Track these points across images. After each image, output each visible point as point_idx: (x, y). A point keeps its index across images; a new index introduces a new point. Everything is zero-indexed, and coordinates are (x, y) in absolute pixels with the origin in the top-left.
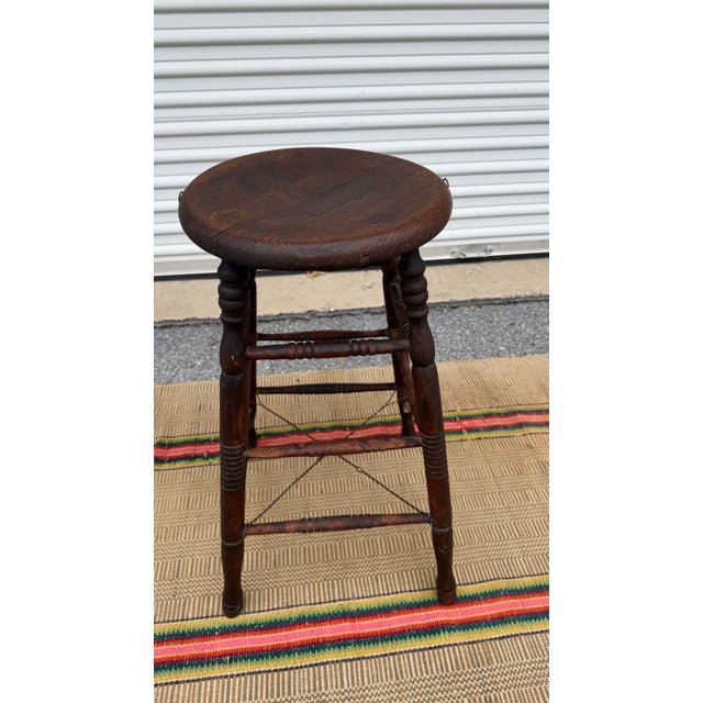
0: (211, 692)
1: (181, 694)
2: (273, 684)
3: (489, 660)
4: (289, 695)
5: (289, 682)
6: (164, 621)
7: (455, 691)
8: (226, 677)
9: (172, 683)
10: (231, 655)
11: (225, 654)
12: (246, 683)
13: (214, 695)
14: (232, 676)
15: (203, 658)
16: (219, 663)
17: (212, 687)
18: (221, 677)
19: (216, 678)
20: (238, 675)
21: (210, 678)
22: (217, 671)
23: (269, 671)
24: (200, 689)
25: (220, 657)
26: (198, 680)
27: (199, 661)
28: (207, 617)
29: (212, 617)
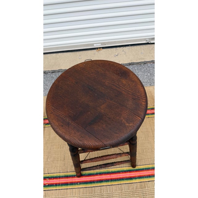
0: (75, 192)
1: (68, 192)
2: (90, 191)
3: (145, 187)
4: (94, 193)
5: (94, 190)
6: (62, 172)
7: (136, 195)
8: (79, 188)
9: (66, 189)
10: (80, 182)
11: (78, 182)
12: (84, 190)
13: (76, 192)
14: (80, 188)
15: (73, 183)
16: (77, 184)
17: (75, 190)
18: (78, 188)
19: (76, 188)
20: (82, 188)
21: (75, 188)
22: (76, 186)
23: (89, 187)
24: (73, 191)
25: (77, 182)
26: (72, 189)
27: (72, 184)
28: (73, 172)
29: (74, 172)
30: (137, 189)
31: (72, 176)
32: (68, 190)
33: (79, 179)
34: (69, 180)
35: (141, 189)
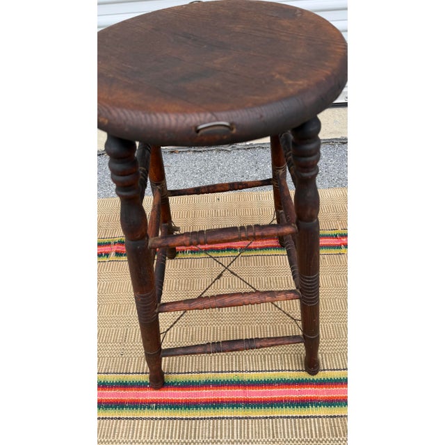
0: (141, 429)
1: (121, 427)
2: (184, 428)
4: (195, 438)
5: (195, 429)
6: (114, 373)
8: (152, 419)
9: (116, 418)
10: (156, 403)
11: (152, 402)
12: (165, 425)
13: (143, 431)
14: (156, 419)
15: (138, 403)
16: (149, 408)
17: (142, 425)
18: (149, 419)
19: (145, 419)
20: (160, 419)
21: (141, 419)
22: (146, 413)
23: (182, 419)
24: (134, 425)
25: (149, 403)
26: (133, 419)
27: (135, 405)
28: (143, 373)
29: (146, 373)
30: (320, 436)
31: (139, 386)
32: (122, 421)
33: (155, 395)
34: (129, 395)
35: (333, 436)
